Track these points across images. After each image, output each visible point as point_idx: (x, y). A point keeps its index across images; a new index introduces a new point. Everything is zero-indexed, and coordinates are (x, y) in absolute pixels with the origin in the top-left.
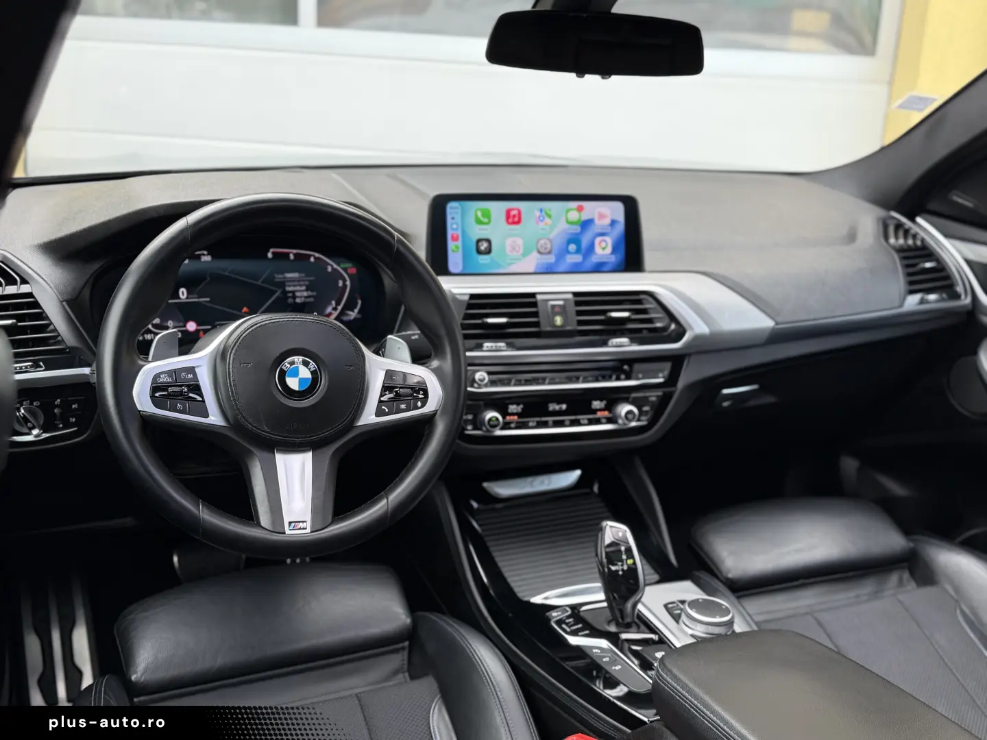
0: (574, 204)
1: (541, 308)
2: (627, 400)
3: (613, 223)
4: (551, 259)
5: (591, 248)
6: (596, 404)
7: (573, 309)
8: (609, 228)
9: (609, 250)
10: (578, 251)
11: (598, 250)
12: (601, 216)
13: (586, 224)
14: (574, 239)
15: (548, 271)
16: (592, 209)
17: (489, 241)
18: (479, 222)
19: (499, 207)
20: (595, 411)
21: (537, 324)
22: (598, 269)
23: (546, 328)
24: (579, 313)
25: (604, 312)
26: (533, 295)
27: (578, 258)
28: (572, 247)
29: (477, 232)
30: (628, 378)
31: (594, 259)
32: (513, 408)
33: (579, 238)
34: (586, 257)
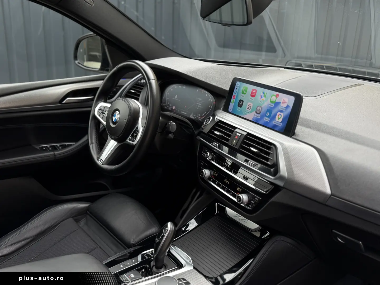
0: (276, 93)
1: (233, 134)
2: (248, 193)
3: (288, 106)
4: (259, 116)
5: (275, 116)
6: (238, 189)
7: (242, 140)
8: (285, 108)
11: (277, 119)
12: (284, 102)
13: (277, 104)
14: (270, 110)
16: (282, 98)
17: (243, 101)
18: (243, 93)
19: (251, 88)
21: (228, 141)
22: (273, 128)
23: (230, 143)
24: (243, 143)
27: (267, 119)
28: (268, 114)
29: (241, 97)
31: (274, 123)
33: (272, 110)
34: (271, 120)
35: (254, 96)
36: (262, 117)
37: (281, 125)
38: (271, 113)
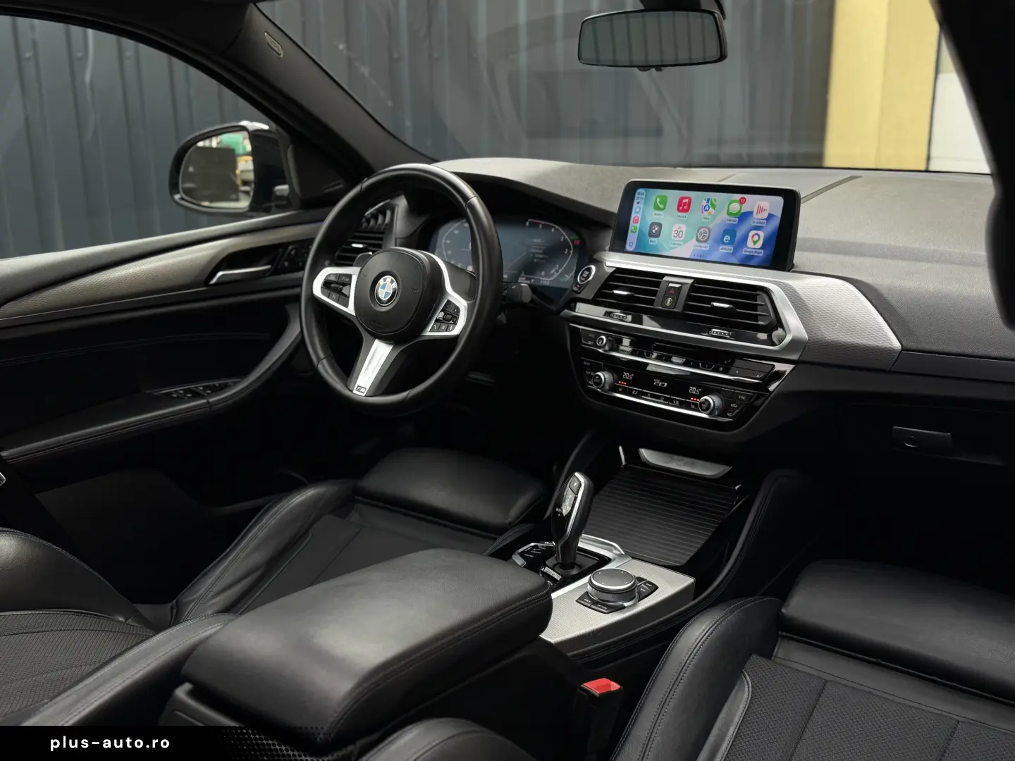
0: (738, 196)
1: (662, 288)
2: (719, 392)
3: (770, 216)
4: (705, 247)
5: (745, 239)
6: (692, 389)
7: (685, 293)
8: (765, 221)
9: (759, 245)
10: (731, 243)
11: (750, 243)
12: (760, 209)
13: (744, 216)
14: (730, 231)
16: (754, 202)
17: (660, 225)
18: (656, 208)
19: (674, 196)
20: (689, 396)
21: (652, 302)
22: (746, 262)
23: (658, 306)
24: (690, 298)
25: (710, 301)
26: (662, 275)
27: (730, 249)
28: (727, 238)
29: (653, 216)
30: (725, 371)
31: (744, 252)
32: (626, 375)
34: (736, 250)
35: (686, 211)
36: (715, 247)
38: (733, 236)
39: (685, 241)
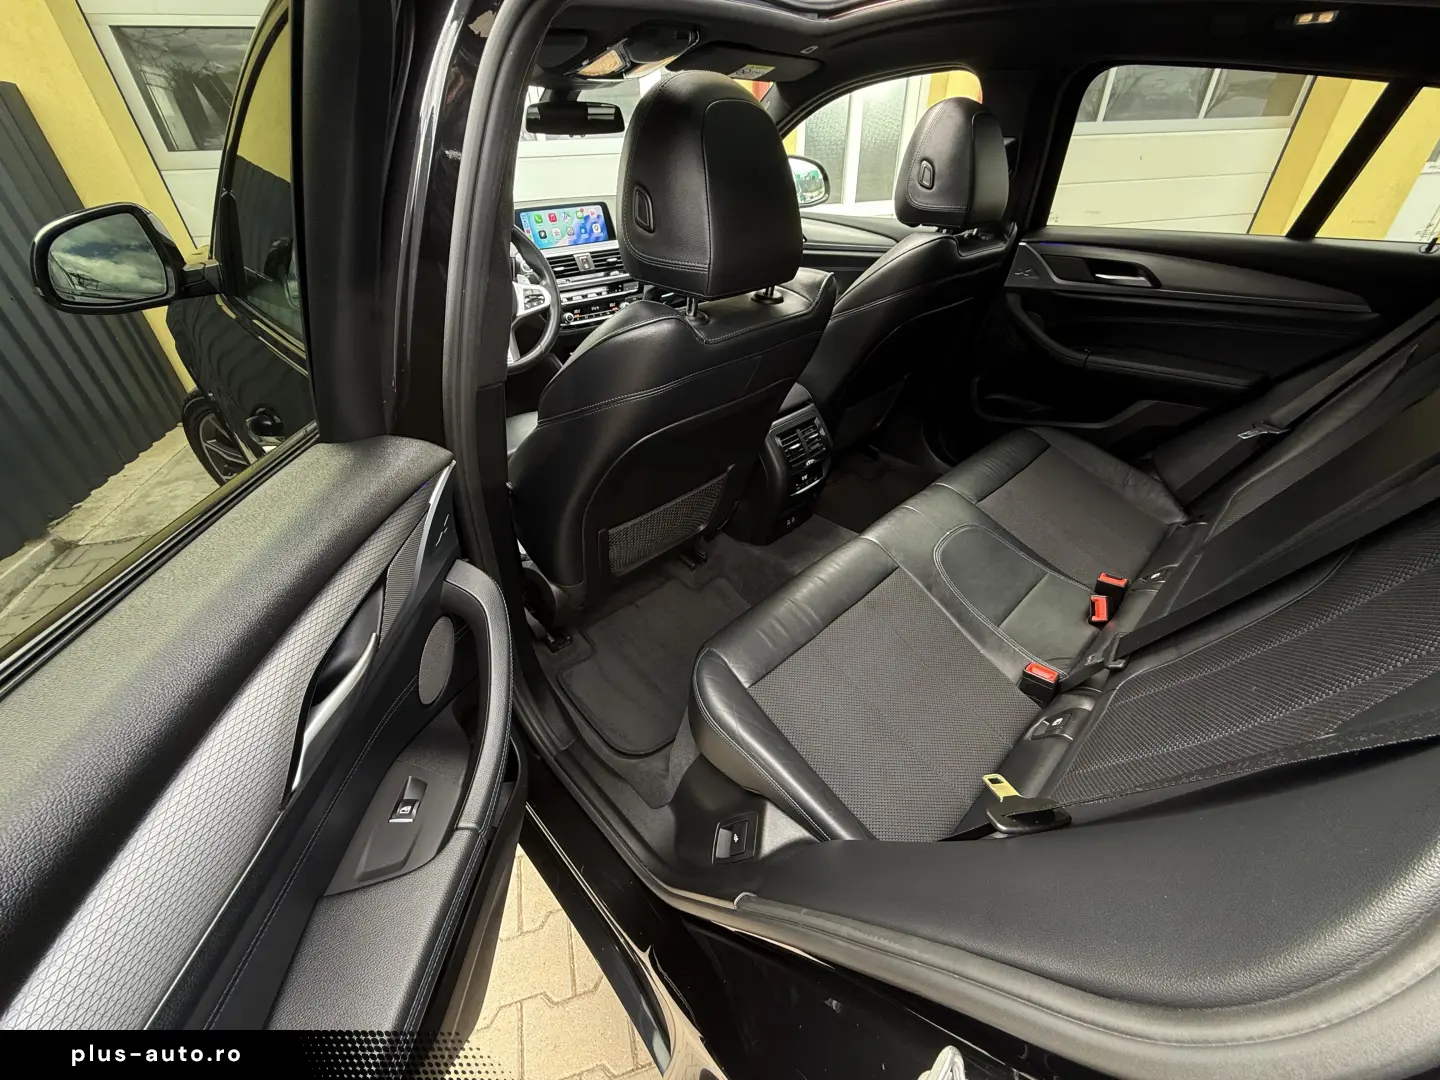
0: (579, 209)
1: (577, 260)
2: (624, 301)
3: (598, 216)
4: (575, 237)
5: (591, 231)
6: (611, 305)
7: (591, 260)
8: (597, 219)
9: (599, 230)
10: (586, 232)
11: (595, 231)
12: (593, 214)
13: (587, 218)
14: (583, 227)
15: (575, 243)
16: (588, 210)
17: (544, 231)
18: (537, 222)
19: (545, 214)
20: (611, 308)
21: (577, 269)
22: (597, 240)
23: (582, 270)
24: (594, 262)
25: (605, 260)
26: (572, 255)
27: (585, 236)
28: (583, 231)
29: (538, 228)
30: (622, 290)
31: (594, 236)
32: (576, 311)
33: (585, 225)
34: (590, 235)
35: (555, 221)
36: (579, 236)
37: (602, 235)
38: (586, 229)
39: (563, 237)
